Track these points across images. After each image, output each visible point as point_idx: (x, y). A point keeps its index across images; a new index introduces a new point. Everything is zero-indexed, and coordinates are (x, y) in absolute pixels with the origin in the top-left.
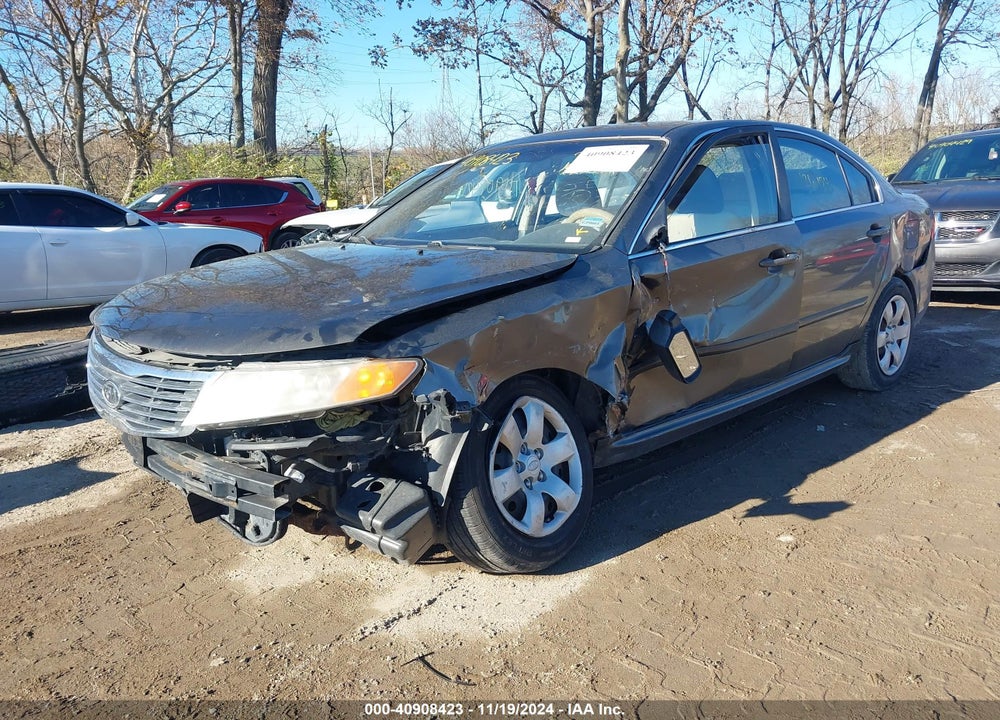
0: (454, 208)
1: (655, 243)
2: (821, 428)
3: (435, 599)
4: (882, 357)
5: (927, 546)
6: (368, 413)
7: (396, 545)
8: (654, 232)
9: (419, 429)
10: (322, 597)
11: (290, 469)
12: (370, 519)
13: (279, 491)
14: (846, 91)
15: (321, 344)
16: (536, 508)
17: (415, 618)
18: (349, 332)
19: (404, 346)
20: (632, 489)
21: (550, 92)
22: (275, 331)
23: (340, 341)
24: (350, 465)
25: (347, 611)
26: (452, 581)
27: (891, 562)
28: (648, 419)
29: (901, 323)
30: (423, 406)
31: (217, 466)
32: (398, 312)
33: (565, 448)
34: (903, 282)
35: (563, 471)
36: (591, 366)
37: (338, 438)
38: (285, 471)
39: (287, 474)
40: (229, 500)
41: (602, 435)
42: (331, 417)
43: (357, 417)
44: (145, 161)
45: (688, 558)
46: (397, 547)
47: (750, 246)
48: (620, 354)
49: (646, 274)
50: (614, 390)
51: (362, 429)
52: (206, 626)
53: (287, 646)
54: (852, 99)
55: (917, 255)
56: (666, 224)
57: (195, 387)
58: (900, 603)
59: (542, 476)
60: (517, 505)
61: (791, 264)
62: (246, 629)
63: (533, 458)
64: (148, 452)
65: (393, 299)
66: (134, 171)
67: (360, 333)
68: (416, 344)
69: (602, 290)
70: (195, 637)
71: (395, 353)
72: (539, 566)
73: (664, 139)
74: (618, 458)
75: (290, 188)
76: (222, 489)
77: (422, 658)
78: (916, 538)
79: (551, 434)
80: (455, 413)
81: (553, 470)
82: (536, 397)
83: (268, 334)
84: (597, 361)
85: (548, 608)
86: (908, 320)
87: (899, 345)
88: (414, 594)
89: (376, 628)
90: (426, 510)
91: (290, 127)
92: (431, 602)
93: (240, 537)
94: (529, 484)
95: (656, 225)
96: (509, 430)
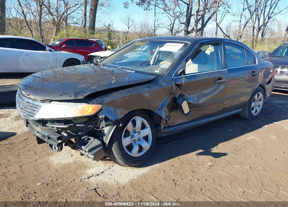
0: (137, 54)
1: (181, 74)
2: (230, 130)
3: (104, 172)
4: (253, 110)
5: (250, 170)
6: (87, 118)
7: (92, 156)
8: (181, 71)
9: (100, 125)
10: (73, 168)
11: (63, 133)
12: (85, 149)
13: (59, 139)
14: (265, 25)
15: (73, 99)
16: (136, 149)
17: (97, 177)
18: (82, 96)
19: (98, 101)
20: (169, 144)
21: (176, 19)
22: (62, 93)
23: (79, 98)
24: (80, 133)
25: (79, 173)
26: (110, 167)
27: (238, 174)
28: (175, 124)
29: (260, 100)
30: (101, 119)
31: (43, 129)
32: (98, 91)
33: (148, 131)
34: (262, 88)
35: (146, 138)
36: (157, 109)
37: (77, 125)
38: (62, 133)
39: (62, 134)
40: (46, 140)
41: (160, 128)
42: (76, 119)
43: (84, 119)
44: (58, 30)
45: (179, 166)
46: (92, 157)
47: (211, 76)
48: (166, 106)
49: (177, 83)
50: (164, 116)
51: (85, 123)
52: (39, 173)
53: (59, 181)
54: (266, 27)
55: (268, 80)
56: (185, 69)
57: (40, 107)
58: (236, 187)
59: (139, 139)
60: (130, 147)
61: (224, 82)
62: (50, 175)
63: (137, 134)
64: (28, 123)
65: (98, 86)
66: (55, 33)
67: (85, 96)
68: (102, 100)
69: (162, 87)
70: (35, 176)
71: (95, 103)
72: (135, 165)
73: (189, 43)
74: (165, 135)
75: (96, 42)
76: (44, 136)
77: (95, 189)
78: (247, 167)
79: (143, 127)
80: (107, 123)
81: (143, 138)
82: (140, 116)
83: (60, 94)
84: (159, 108)
85: (135, 178)
86: (262, 99)
87: (259, 107)
88: (99, 169)
89: (85, 178)
90: (101, 147)
91: (100, 23)
92: (102, 172)
93: (51, 149)
94: (135, 141)
95: (182, 69)
96: (130, 126)
